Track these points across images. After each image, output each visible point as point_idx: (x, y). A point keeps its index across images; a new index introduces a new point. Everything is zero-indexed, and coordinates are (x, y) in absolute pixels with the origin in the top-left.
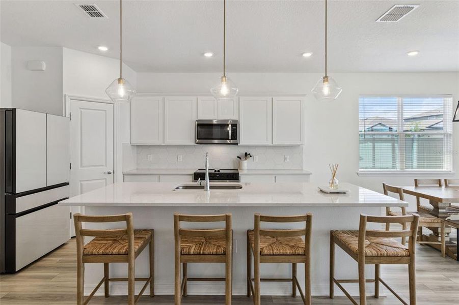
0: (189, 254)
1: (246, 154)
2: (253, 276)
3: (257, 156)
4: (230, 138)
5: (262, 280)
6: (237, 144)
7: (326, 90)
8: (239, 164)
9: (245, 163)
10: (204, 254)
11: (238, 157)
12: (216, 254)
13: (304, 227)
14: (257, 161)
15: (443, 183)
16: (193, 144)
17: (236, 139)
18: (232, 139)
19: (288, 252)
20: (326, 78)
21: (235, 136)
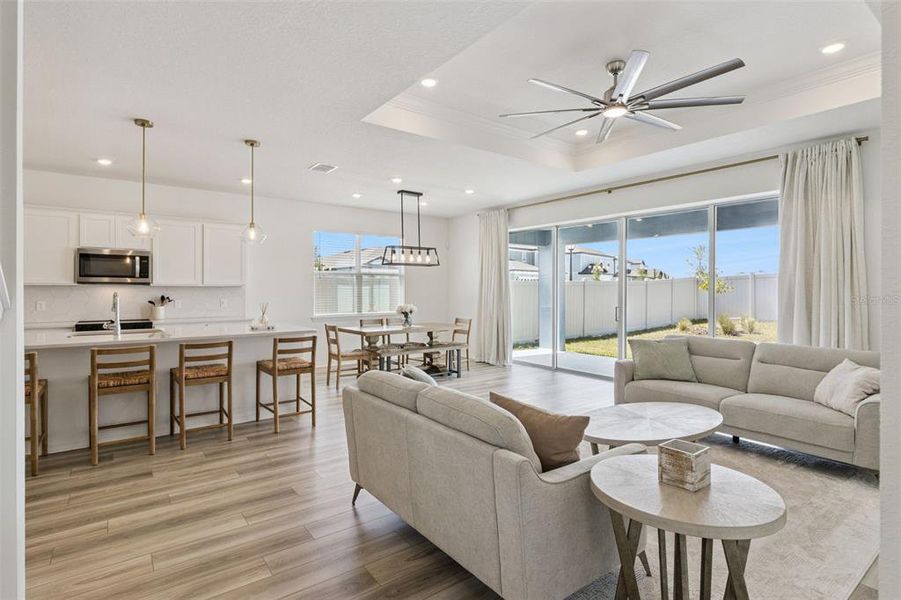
0: (108, 387)
1: (163, 298)
2: (177, 412)
3: (179, 301)
4: (137, 275)
5: (188, 416)
6: (148, 284)
7: (252, 234)
8: (152, 312)
9: (162, 311)
10: (125, 385)
11: (150, 302)
12: (140, 384)
13: (227, 352)
14: (180, 306)
15: (385, 321)
16: (71, 282)
17: (147, 277)
18: (141, 277)
19: (212, 374)
20: (252, 224)
21: (145, 272)
